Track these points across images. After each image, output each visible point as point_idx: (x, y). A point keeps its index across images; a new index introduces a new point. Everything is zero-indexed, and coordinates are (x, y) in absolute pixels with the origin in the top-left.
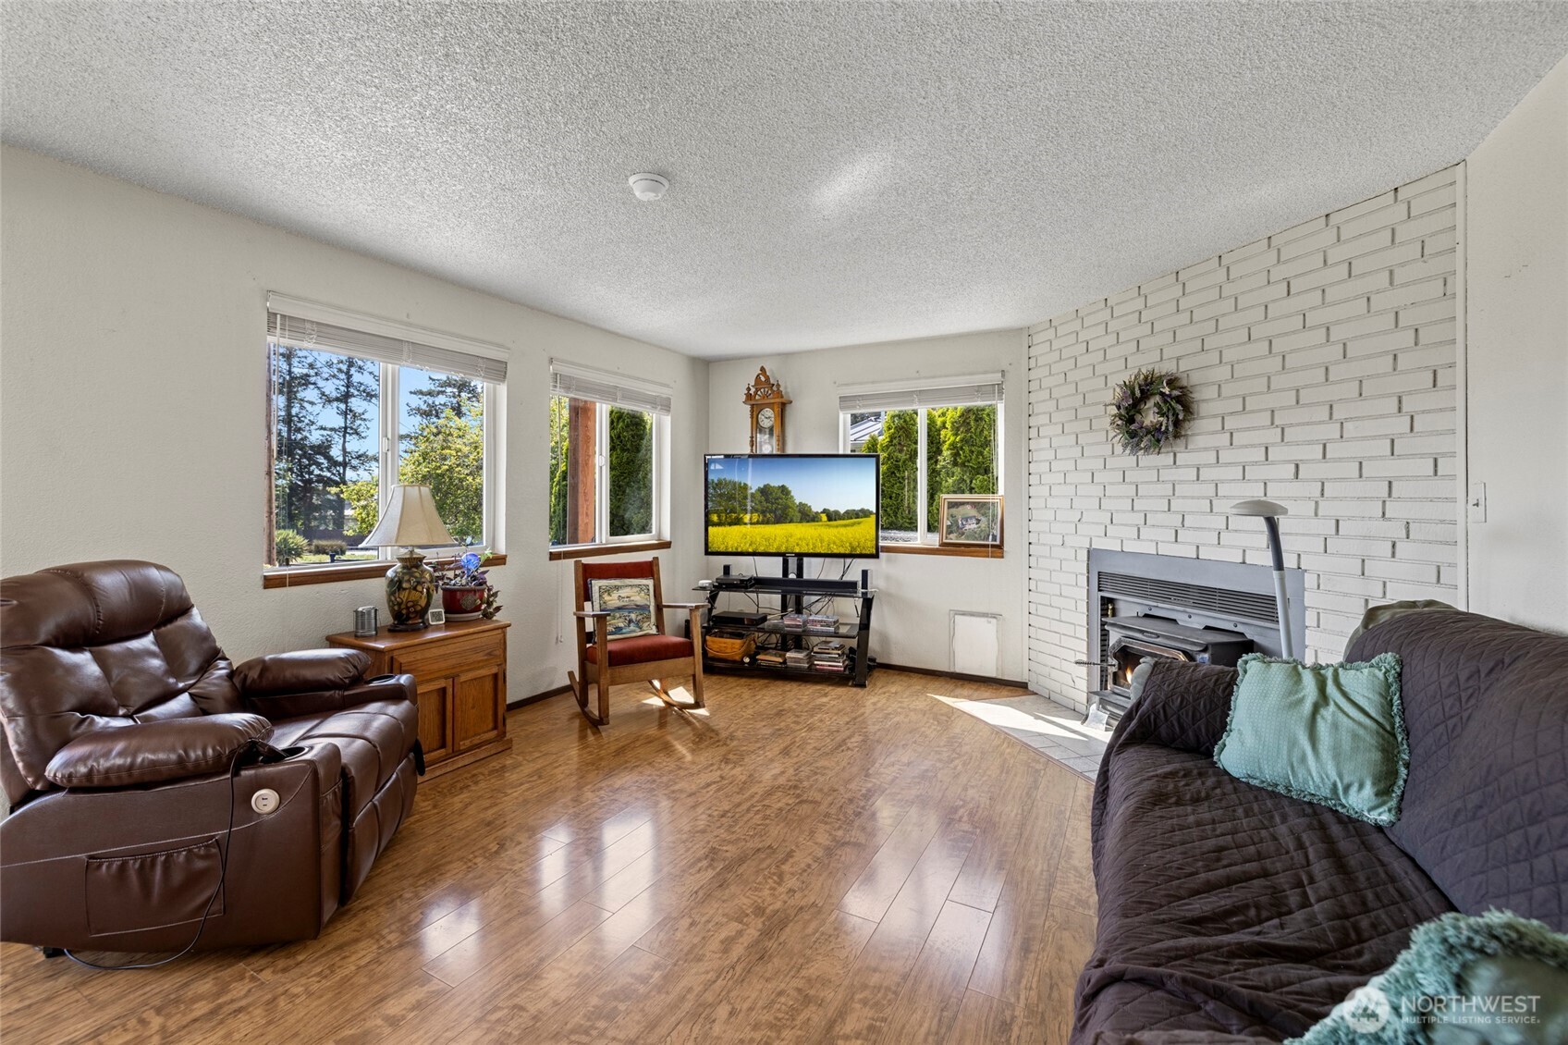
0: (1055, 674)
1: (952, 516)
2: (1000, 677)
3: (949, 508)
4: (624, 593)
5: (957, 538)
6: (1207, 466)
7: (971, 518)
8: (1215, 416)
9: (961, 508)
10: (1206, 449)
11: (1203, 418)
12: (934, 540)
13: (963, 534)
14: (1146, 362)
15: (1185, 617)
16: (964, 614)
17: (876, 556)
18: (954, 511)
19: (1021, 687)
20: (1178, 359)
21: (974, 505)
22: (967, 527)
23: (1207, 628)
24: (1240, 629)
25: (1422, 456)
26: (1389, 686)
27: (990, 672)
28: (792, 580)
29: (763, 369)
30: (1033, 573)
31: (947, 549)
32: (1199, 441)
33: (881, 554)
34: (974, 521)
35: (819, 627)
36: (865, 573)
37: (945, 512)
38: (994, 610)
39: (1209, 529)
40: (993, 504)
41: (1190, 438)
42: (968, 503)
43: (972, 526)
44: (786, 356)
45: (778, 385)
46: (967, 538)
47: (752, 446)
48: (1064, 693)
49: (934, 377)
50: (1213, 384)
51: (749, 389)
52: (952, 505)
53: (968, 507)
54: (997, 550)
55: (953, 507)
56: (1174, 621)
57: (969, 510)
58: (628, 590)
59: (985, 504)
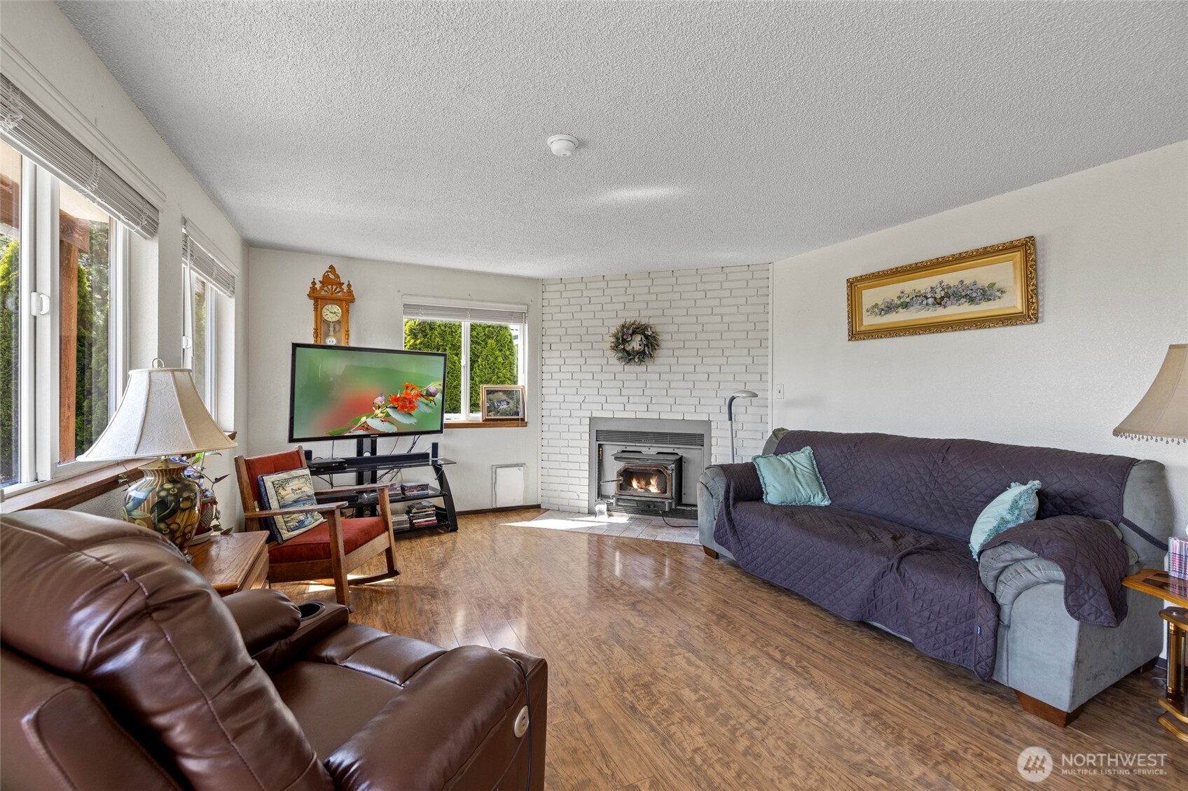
0: (563, 495)
1: (490, 400)
2: (525, 504)
3: (487, 394)
4: (295, 484)
5: (495, 415)
6: (666, 373)
7: (503, 401)
8: (669, 349)
9: (496, 394)
10: (664, 365)
11: (663, 349)
12: (478, 417)
13: (499, 412)
14: (631, 316)
15: (647, 449)
16: (502, 466)
17: (441, 431)
18: (491, 396)
19: (537, 507)
20: (650, 317)
21: (505, 392)
22: (501, 407)
23: (658, 453)
24: (676, 451)
25: (756, 373)
26: (811, 458)
27: (520, 503)
28: (367, 458)
29: (331, 267)
30: (545, 435)
31: (487, 423)
32: (659, 360)
33: (444, 430)
34: (505, 403)
35: (415, 493)
36: (435, 446)
37: (483, 396)
38: (520, 462)
39: (666, 404)
40: (516, 391)
41: (656, 359)
42: (500, 391)
43: (504, 406)
44: (349, 259)
45: (349, 286)
46: (502, 415)
47: (317, 337)
48: (570, 504)
49: (483, 301)
50: (669, 333)
51: (314, 283)
52: (489, 392)
53: (501, 394)
54: (522, 422)
55: (490, 393)
56: (640, 452)
57: (501, 396)
58: (296, 481)
59: (511, 391)
